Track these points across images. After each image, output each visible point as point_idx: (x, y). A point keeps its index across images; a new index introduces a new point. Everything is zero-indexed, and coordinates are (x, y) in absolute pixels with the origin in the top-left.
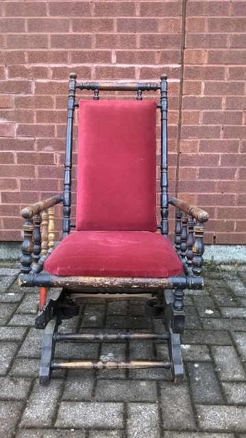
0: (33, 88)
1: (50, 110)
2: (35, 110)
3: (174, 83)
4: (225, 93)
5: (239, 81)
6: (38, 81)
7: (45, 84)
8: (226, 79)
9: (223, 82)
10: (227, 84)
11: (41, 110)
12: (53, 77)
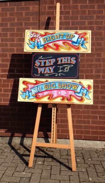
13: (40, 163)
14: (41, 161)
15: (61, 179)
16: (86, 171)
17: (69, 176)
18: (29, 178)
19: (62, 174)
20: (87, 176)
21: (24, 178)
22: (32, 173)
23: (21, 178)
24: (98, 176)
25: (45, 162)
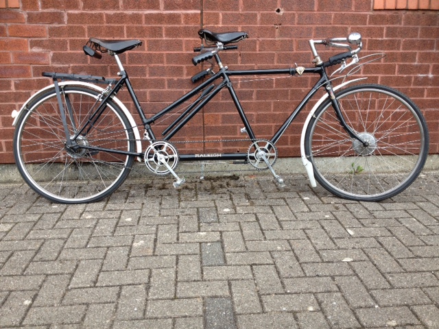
0: (66, 18)
1: (82, 38)
2: (68, 39)
3: (195, 14)
4: (240, 23)
5: (252, 12)
6: (70, 12)
7: (76, 15)
8: (240, 10)
9: (237, 12)
10: (241, 15)
11: (73, 38)
12: (84, 8)
13: (227, 210)
14: (226, 207)
15: (288, 238)
16: (334, 218)
17: (304, 230)
18: (218, 241)
19: (285, 227)
20: (340, 226)
21: (209, 244)
22: (221, 232)
23: (200, 243)
24: (363, 224)
25: (238, 208)
